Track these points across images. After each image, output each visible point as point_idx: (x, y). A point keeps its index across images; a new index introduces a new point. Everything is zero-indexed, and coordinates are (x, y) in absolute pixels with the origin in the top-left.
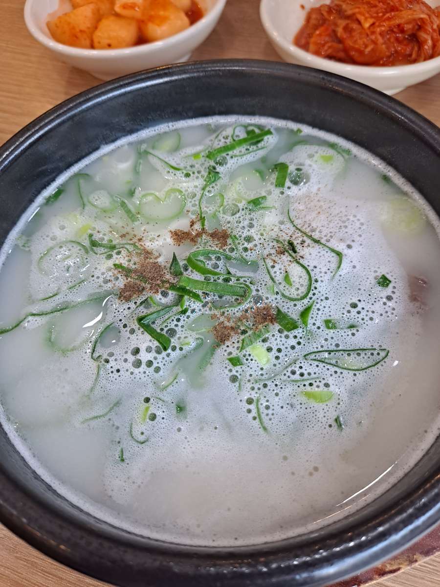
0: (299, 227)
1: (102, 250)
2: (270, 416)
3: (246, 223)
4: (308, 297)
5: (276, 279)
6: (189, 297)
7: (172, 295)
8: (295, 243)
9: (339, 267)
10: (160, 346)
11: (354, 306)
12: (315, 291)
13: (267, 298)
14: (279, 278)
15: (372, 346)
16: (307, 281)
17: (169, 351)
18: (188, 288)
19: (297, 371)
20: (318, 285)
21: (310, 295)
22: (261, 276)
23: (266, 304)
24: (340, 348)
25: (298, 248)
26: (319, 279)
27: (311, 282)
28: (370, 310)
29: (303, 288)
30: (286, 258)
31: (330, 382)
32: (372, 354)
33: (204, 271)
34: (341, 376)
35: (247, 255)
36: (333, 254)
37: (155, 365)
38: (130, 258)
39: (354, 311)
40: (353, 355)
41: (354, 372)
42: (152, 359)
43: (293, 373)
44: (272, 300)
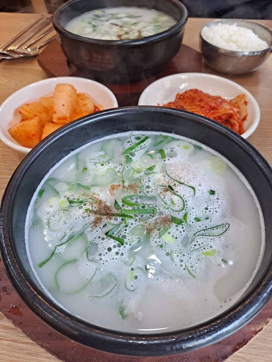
0: (173, 178)
1: (76, 204)
2: (195, 271)
3: (147, 180)
4: (184, 209)
5: (168, 203)
6: (128, 218)
7: (120, 219)
8: (171, 185)
9: (195, 194)
10: (120, 243)
11: (207, 209)
12: (187, 206)
13: (165, 212)
14: (169, 202)
15: (223, 223)
16: (182, 201)
17: (125, 245)
18: (126, 214)
19: (196, 244)
20: (187, 203)
21: (185, 208)
22: (159, 202)
23: (165, 215)
24: (208, 228)
25: (174, 187)
26: (187, 200)
27: (184, 202)
28: (214, 208)
29: (181, 205)
30: (169, 193)
31: (212, 245)
32: (223, 227)
33: (131, 205)
34: (214, 240)
35: (149, 195)
36: (190, 188)
37: (120, 253)
38: (92, 205)
39: (207, 211)
40: (215, 229)
41: (219, 236)
42: (118, 251)
43: (195, 245)
44: (167, 212)
